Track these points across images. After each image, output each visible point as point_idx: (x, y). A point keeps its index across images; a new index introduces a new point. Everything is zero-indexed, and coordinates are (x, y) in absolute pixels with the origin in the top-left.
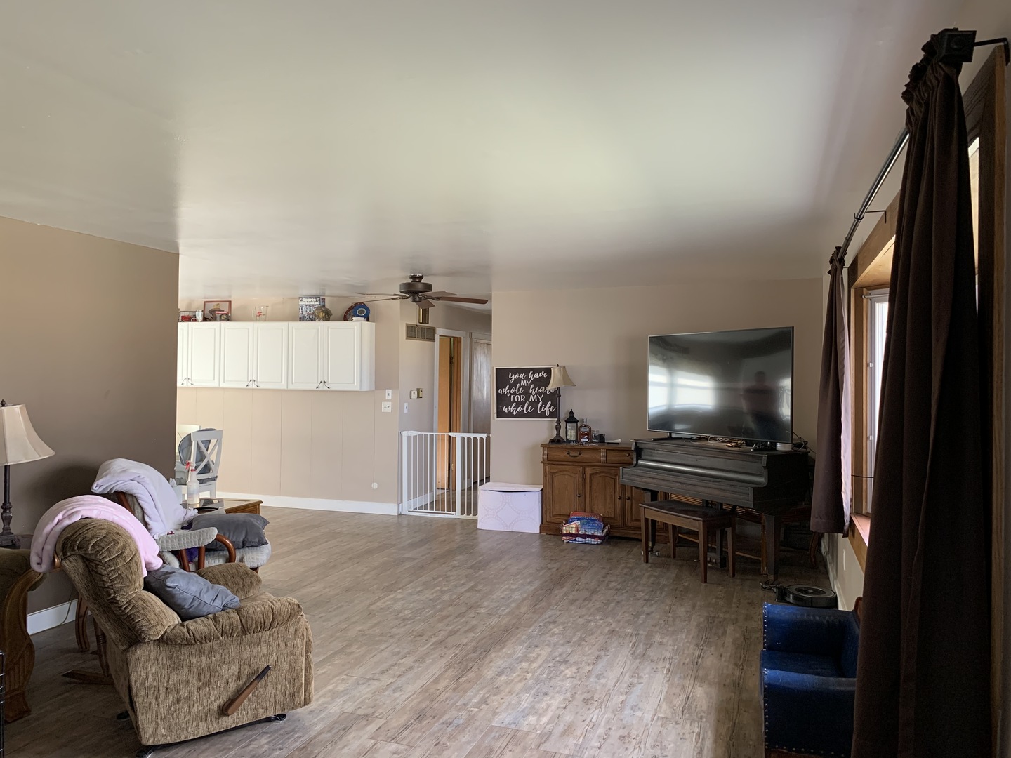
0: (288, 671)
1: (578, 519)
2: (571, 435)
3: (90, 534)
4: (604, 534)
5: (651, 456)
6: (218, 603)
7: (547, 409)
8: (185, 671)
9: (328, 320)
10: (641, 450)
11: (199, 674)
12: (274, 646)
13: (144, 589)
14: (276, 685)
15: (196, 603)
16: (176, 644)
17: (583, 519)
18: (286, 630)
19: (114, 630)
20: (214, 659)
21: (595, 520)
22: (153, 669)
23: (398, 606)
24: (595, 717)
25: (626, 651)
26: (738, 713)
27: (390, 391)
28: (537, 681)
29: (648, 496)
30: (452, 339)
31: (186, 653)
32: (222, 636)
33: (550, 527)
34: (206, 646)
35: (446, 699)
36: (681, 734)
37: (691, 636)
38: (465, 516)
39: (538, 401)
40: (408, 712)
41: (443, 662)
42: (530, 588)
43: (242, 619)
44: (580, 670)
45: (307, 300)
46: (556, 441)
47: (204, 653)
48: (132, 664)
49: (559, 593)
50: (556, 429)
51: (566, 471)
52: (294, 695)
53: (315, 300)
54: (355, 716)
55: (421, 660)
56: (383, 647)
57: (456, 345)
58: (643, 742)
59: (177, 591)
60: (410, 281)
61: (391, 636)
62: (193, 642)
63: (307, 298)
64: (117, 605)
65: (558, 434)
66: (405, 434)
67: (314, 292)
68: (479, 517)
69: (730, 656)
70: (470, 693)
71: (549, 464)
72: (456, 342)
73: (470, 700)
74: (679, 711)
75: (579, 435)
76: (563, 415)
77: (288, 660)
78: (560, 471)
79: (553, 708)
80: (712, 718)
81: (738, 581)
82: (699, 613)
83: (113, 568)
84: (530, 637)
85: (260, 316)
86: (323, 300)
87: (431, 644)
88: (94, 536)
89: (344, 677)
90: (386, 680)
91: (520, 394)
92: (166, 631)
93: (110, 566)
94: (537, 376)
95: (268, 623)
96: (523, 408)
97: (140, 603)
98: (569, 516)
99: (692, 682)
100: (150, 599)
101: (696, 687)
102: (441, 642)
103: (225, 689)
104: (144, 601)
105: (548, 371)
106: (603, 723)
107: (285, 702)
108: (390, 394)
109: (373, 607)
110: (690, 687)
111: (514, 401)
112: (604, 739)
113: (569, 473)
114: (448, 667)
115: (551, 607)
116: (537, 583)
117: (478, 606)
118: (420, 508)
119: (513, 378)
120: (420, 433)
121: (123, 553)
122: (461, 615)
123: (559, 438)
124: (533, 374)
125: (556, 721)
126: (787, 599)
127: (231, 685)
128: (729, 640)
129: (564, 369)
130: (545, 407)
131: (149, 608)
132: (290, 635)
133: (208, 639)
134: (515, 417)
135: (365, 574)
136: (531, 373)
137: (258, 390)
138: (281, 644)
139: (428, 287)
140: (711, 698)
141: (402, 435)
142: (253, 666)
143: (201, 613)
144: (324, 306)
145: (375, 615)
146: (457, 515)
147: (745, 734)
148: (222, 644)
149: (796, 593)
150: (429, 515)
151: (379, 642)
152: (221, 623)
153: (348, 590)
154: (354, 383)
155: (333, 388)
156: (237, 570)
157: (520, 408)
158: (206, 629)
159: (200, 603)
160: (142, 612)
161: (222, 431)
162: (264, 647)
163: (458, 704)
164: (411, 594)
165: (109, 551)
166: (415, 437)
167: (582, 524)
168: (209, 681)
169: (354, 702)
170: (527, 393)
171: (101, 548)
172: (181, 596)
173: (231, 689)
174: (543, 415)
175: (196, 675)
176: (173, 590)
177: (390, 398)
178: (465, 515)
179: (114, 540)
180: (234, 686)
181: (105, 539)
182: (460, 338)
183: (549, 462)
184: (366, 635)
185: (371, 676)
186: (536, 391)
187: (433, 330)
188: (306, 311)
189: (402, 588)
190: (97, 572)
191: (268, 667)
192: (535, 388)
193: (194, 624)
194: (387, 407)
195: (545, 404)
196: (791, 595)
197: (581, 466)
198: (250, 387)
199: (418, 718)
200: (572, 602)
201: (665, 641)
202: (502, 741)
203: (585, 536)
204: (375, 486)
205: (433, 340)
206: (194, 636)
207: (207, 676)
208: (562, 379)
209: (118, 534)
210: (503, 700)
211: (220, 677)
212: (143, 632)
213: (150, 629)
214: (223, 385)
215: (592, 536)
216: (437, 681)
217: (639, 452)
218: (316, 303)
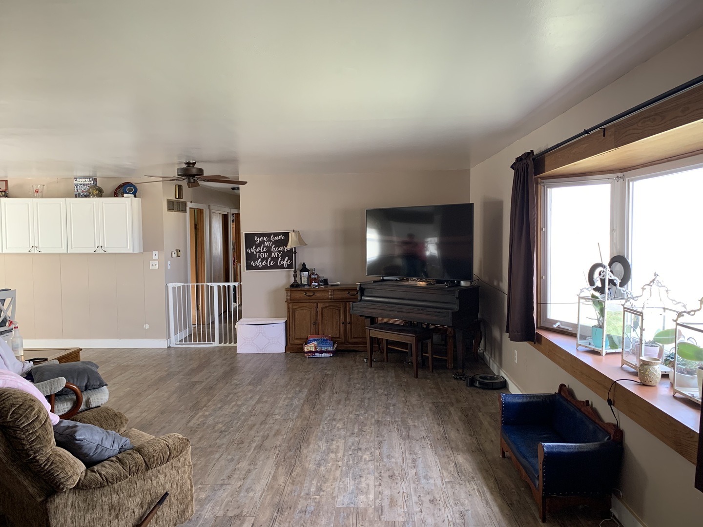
0: (179, 493)
1: (315, 340)
2: (304, 281)
3: (8, 404)
4: (334, 349)
5: (372, 293)
6: (116, 447)
7: (285, 262)
8: (98, 509)
9: (101, 196)
10: (364, 289)
11: (110, 510)
12: (169, 474)
13: (56, 446)
14: (170, 506)
15: (99, 450)
16: (90, 488)
17: (318, 340)
18: (178, 461)
19: (32, 485)
20: (122, 495)
21: (327, 340)
22: (71, 513)
23: (210, 421)
24: (404, 488)
25: (395, 435)
26: (493, 470)
27: (156, 253)
28: (349, 468)
29: (368, 321)
30: (196, 210)
31: (99, 495)
32: (130, 475)
33: (294, 347)
34: (116, 486)
35: (291, 492)
36: (467, 491)
37: (431, 418)
38: (223, 345)
39: (278, 257)
40: (268, 508)
41: (271, 462)
42: (303, 395)
43: (145, 458)
44: (373, 454)
45: (81, 180)
46: (295, 286)
47: (114, 491)
48: (52, 512)
49: (325, 396)
50: (294, 276)
51: (304, 307)
52: (184, 511)
53: (88, 180)
54: (227, 518)
55: (253, 462)
56: (217, 456)
57: (199, 215)
58: (447, 502)
59: (85, 443)
60: (185, 166)
61: (218, 447)
62: (106, 484)
63: (81, 178)
64: (36, 463)
65: (295, 281)
66: (170, 285)
67: (87, 174)
68: (238, 345)
69: (463, 429)
70: (306, 485)
71: (291, 303)
72: (199, 212)
73: (309, 489)
74: (456, 475)
75: (310, 280)
76: (298, 266)
77: (179, 484)
78: (300, 307)
79: (372, 486)
80: (480, 476)
81: (436, 375)
82: (426, 401)
83: (31, 432)
84: (323, 433)
85: (37, 193)
86: (96, 179)
87: (253, 449)
88: (12, 405)
89: (200, 486)
90: (235, 484)
91: (264, 252)
92: (80, 479)
93: (28, 430)
94: (277, 238)
95: (166, 458)
96: (267, 262)
97: (58, 458)
98: (307, 338)
99: (451, 452)
100: (64, 454)
101: (456, 455)
102: (260, 447)
103: (131, 518)
104: (60, 456)
105: (286, 235)
106: (413, 493)
107: (177, 518)
108: (157, 255)
109: (191, 424)
110: (453, 456)
111: (260, 257)
112: (420, 505)
113: (306, 308)
114: (277, 465)
115: (326, 408)
116: (305, 391)
117: (272, 414)
118: (181, 341)
119: (259, 240)
120: (183, 284)
121: (38, 417)
122: (263, 423)
123: (297, 284)
124: (274, 237)
125: (380, 496)
126: (475, 384)
127: (136, 514)
128: (456, 418)
129: (298, 234)
130: (284, 261)
131: (65, 462)
132: (180, 464)
133: (118, 479)
134: (260, 269)
135: (168, 398)
136: (272, 236)
137: (40, 254)
138: (174, 472)
139: (201, 171)
140: (470, 462)
141: (167, 287)
142: (152, 495)
143: (104, 458)
144: (96, 185)
145: (195, 431)
146: (216, 344)
147: (506, 485)
148: (129, 482)
149: (481, 380)
150: (193, 346)
151: (212, 453)
152: (128, 464)
153: (162, 413)
154: (127, 247)
155: (109, 251)
156: (108, 414)
157: (264, 262)
158: (116, 472)
159: (103, 450)
160: (61, 466)
161: (15, 290)
162: (162, 477)
163: (302, 494)
164: (215, 410)
165: (27, 418)
166: (179, 287)
167: (318, 344)
168: (118, 514)
169: (221, 506)
170: (269, 251)
171: (19, 415)
172: (88, 446)
173: (136, 517)
174: (282, 267)
175: (107, 512)
176: (82, 442)
177: (157, 257)
178: (223, 343)
179: (30, 406)
180: (137, 514)
181: (22, 407)
182: (203, 209)
183: (291, 301)
184: (198, 448)
185: (222, 482)
186: (276, 250)
187: (185, 204)
188: (81, 189)
189: (205, 406)
190: (16, 438)
191: (167, 494)
192: (275, 247)
193: (103, 468)
194: (154, 265)
195: (283, 259)
196: (478, 382)
197: (315, 302)
198: (32, 252)
199: (278, 511)
200: (339, 402)
201: (416, 424)
202: (351, 518)
203: (321, 352)
204: (147, 326)
205: (185, 211)
206: (106, 479)
207: (116, 511)
208: (298, 241)
209: (32, 400)
210: (333, 486)
211: (127, 508)
212: (62, 483)
213: (67, 480)
214: (5, 251)
215: (327, 352)
216: (275, 478)
217: (362, 291)
218: (90, 183)
